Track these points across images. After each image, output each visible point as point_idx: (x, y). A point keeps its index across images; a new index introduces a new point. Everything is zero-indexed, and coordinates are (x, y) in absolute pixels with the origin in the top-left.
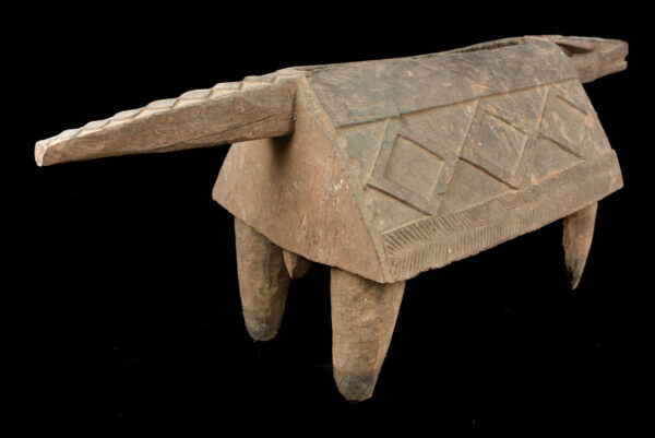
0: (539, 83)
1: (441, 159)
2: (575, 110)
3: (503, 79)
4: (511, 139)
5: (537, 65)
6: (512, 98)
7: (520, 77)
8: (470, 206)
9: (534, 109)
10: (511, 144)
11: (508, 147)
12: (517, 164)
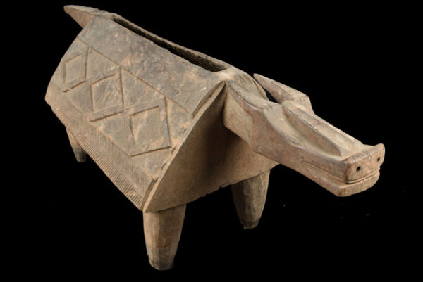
0: (159, 89)
3: (143, 68)
4: (109, 98)
5: (174, 79)
6: (136, 82)
7: (152, 75)
9: (139, 99)
10: (107, 99)
11: (104, 99)
12: (100, 111)
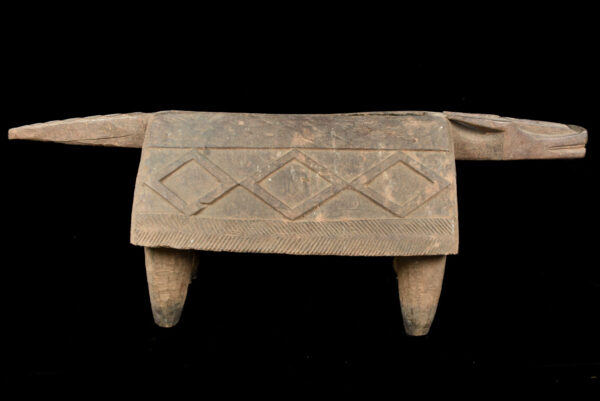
1: (219, 181)
2: (419, 176)
3: (338, 138)
8: (230, 218)
9: (361, 166)
12: (303, 202)
